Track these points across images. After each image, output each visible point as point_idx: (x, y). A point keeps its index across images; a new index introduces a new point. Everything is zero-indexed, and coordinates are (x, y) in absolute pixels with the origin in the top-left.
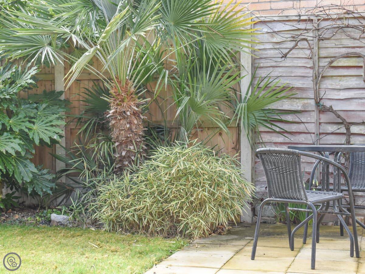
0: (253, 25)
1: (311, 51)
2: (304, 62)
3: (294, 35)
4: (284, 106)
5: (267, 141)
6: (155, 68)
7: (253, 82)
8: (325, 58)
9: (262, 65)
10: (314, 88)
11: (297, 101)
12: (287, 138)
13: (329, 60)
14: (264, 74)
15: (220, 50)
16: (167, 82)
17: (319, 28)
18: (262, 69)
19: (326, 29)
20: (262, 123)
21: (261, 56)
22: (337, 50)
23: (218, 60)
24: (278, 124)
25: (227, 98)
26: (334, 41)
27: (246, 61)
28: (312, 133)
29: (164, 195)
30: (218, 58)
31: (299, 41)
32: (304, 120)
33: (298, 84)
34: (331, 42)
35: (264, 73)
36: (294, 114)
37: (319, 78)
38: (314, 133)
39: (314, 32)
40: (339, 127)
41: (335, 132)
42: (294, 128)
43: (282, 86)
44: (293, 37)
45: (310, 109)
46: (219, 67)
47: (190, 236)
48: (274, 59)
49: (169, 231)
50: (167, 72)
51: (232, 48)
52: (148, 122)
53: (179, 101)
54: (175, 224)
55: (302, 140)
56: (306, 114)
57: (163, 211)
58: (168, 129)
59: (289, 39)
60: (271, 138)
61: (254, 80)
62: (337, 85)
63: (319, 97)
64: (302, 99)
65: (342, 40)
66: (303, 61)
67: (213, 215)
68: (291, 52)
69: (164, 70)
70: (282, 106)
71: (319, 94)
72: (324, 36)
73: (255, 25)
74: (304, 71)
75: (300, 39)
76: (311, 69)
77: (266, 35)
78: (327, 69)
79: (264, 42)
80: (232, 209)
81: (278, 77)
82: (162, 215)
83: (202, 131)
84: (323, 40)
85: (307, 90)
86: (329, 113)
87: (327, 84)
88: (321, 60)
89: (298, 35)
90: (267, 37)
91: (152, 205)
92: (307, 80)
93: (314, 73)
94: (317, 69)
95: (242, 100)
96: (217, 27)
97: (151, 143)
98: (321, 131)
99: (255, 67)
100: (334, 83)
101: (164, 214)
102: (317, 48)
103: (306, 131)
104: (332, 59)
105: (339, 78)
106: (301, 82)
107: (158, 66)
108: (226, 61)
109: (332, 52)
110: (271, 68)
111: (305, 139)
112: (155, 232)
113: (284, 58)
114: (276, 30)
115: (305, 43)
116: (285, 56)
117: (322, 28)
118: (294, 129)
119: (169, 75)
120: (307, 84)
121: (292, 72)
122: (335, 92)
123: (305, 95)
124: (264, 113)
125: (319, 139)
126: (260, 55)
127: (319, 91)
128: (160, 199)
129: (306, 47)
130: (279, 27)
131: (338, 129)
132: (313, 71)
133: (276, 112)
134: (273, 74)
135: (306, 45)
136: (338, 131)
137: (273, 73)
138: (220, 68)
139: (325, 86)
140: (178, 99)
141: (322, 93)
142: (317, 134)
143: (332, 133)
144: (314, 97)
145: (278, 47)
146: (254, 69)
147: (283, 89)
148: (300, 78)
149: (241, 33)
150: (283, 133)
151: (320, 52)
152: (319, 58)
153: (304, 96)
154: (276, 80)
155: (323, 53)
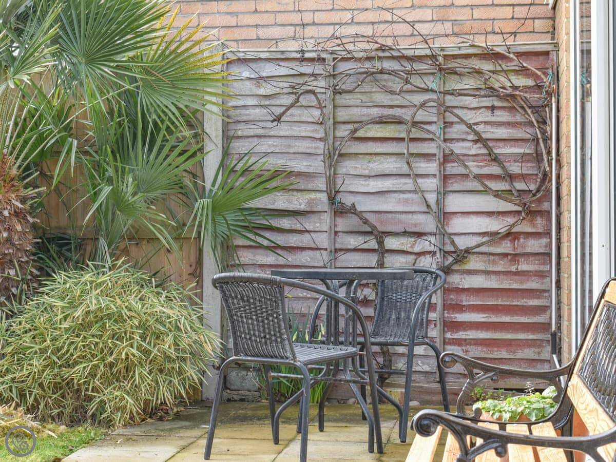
0: (226, 65)
1: (322, 111)
2: (311, 129)
3: (295, 84)
4: (276, 204)
5: (247, 262)
6: (55, 135)
7: (225, 162)
8: (344, 123)
9: (240, 133)
10: (326, 174)
11: (299, 194)
12: (281, 258)
13: (350, 127)
14: (244, 149)
15: (167, 107)
16: (75, 159)
17: (335, 73)
18: (241, 140)
19: (346, 76)
20: (239, 232)
21: (239, 119)
22: (365, 111)
23: (162, 124)
24: (267, 234)
25: (181, 188)
26: (359, 96)
27: (213, 127)
28: (322, 249)
29: (64, 354)
30: (162, 121)
31: (302, 94)
32: (309, 227)
33: (300, 166)
34: (356, 97)
35: (244, 146)
36: (294, 216)
37: (335, 157)
38: (326, 249)
39: (327, 80)
40: (367, 238)
41: (359, 247)
42: (293, 240)
43: (273, 170)
44: (293, 88)
45: (319, 208)
46: (164, 136)
47: (109, 423)
48: (260, 124)
49: (73, 416)
50: (75, 142)
51: (188, 104)
52: (43, 228)
53: (95, 193)
54: (84, 403)
55: (306, 260)
56: (314, 218)
57: (63, 380)
58: (79, 241)
59: (285, 91)
60: (254, 256)
61: (226, 158)
62: (364, 169)
63: (335, 188)
64: (306, 192)
65: (373, 94)
66: (308, 128)
67: (148, 387)
68: (289, 112)
69: (71, 140)
70: (274, 203)
71: (335, 184)
72: (343, 87)
73: (230, 66)
74: (310, 145)
75: (302, 91)
76: (322, 141)
77: (248, 83)
78: (348, 142)
79: (244, 94)
80: (182, 377)
81: (267, 154)
82: (61, 388)
83: (137, 244)
84: (340, 93)
85: (315, 177)
86: (351, 215)
87: (348, 166)
88: (337, 126)
89: (299, 84)
90: (248, 88)
91: (43, 371)
92: (316, 159)
93: (327, 148)
94: (331, 142)
95: (207, 193)
96: (161, 68)
97: (46, 264)
98: (338, 246)
99: (228, 138)
100: (359, 166)
101: (63, 387)
102: (331, 107)
103: (313, 246)
104: (356, 125)
105: (367, 156)
106: (304, 164)
107: (59, 132)
108: (176, 127)
109: (356, 113)
110: (256, 139)
111: (311, 259)
112: (48, 417)
113: (276, 122)
114: (264, 74)
115: (313, 97)
116: (278, 119)
117: (341, 73)
118: (293, 242)
119: (78, 148)
120: (315, 166)
121: (290, 146)
122: (362, 181)
123: (312, 184)
124: (243, 214)
125: (335, 259)
126: (237, 116)
127: (334, 178)
128: (56, 360)
129: (313, 104)
130: (269, 70)
131: (365, 242)
132: (325, 145)
133: (262, 214)
134: (258, 149)
135: (314, 102)
136: (366, 246)
137: (258, 147)
138: (165, 138)
139: (344, 171)
140: (94, 189)
141: (339, 182)
142: (331, 251)
143: (356, 250)
144: (325, 189)
145: (267, 103)
146: (227, 140)
147: (276, 174)
148: (303, 156)
149: (204, 79)
150: (274, 248)
151: (336, 114)
152: (335, 123)
153: (310, 187)
154: (264, 160)
155: (342, 115)
